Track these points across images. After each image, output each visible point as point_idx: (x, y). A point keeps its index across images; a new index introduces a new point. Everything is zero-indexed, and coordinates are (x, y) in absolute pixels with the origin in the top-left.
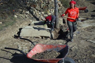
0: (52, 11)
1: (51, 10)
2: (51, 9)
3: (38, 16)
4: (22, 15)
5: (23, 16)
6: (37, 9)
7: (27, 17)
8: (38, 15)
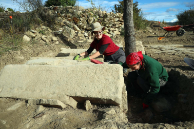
0: (113, 31)
1: (112, 29)
2: (112, 27)
3: (82, 40)
4: (43, 37)
5: (44, 39)
6: (80, 27)
7: (55, 41)
8: (82, 38)
